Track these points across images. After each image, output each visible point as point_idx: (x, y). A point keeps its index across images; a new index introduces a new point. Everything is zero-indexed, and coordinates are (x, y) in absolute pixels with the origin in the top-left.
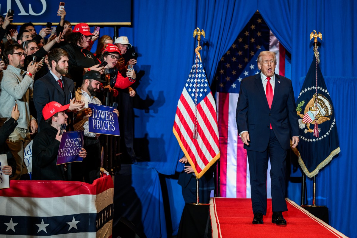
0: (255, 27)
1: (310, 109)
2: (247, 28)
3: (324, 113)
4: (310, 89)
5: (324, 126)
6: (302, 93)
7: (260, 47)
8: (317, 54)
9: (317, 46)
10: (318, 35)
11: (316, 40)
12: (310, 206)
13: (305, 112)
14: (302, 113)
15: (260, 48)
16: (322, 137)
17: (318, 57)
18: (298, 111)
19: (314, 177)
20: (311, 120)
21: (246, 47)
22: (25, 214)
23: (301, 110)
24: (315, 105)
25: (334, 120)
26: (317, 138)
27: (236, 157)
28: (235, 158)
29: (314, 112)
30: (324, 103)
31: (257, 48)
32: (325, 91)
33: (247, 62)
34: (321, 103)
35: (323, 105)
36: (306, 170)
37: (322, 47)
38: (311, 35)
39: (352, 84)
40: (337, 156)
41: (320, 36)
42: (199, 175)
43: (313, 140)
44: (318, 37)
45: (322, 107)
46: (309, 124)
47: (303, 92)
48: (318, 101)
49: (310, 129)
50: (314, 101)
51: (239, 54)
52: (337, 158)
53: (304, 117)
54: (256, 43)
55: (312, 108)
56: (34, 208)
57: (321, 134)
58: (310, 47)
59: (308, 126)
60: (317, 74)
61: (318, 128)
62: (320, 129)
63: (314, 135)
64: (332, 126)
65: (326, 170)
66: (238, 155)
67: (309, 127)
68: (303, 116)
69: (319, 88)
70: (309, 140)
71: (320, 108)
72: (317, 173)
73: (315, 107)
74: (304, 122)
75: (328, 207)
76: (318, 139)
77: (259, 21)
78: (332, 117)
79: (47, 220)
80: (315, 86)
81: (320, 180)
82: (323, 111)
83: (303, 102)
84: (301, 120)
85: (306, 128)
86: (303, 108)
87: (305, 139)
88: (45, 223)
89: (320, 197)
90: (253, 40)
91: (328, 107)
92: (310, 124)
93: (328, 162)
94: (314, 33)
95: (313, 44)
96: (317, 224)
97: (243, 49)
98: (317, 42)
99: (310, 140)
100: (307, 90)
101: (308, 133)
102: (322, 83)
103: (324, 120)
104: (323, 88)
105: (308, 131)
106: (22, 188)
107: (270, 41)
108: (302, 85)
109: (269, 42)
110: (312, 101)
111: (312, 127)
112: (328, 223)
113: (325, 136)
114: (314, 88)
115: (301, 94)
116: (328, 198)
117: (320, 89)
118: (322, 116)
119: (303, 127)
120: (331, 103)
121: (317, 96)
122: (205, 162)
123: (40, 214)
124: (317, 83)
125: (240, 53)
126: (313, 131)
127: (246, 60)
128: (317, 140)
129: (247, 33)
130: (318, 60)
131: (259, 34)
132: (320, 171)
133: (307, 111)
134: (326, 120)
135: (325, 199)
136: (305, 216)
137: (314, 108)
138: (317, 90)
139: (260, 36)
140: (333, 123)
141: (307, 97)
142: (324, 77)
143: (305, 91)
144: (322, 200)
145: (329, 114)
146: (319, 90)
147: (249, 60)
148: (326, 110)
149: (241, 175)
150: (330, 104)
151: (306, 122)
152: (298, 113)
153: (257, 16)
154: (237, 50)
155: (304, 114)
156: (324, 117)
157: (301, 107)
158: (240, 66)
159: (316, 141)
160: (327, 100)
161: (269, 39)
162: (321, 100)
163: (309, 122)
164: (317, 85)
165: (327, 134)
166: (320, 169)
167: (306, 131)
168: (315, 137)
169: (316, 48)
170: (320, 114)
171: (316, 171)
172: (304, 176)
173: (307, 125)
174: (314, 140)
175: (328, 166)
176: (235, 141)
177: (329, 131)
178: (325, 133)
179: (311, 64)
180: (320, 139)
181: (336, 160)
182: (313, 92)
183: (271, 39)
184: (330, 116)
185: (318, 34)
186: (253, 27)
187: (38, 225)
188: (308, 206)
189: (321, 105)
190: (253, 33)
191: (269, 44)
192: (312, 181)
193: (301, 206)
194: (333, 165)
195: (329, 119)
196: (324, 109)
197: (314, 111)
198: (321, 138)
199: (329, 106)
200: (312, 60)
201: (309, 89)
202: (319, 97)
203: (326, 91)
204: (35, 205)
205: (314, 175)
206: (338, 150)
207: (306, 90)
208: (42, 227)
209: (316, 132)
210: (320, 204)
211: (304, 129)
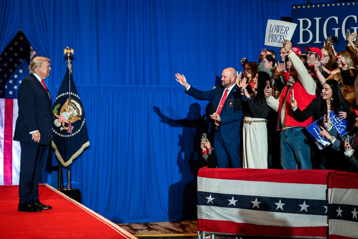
0: (18, 43)
1: (65, 111)
2: (11, 44)
3: (76, 113)
4: (64, 94)
5: (76, 125)
6: (58, 98)
7: (22, 60)
8: (70, 66)
9: (70, 59)
10: (70, 51)
11: (69, 55)
12: (66, 189)
13: (60, 113)
14: (58, 114)
15: (22, 61)
16: (75, 133)
17: (71, 68)
18: (55, 112)
19: (68, 166)
20: (65, 120)
21: (11, 60)
23: (57, 112)
24: (68, 107)
25: (84, 120)
26: (70, 134)
27: (3, 151)
28: (2, 153)
29: (68, 113)
30: (76, 105)
31: (20, 61)
32: (76, 96)
33: (11, 72)
34: (74, 106)
35: (75, 107)
36: (62, 160)
37: (73, 60)
38: (65, 51)
39: (98, 90)
40: (86, 148)
41: (72, 51)
43: (67, 136)
44: (71, 52)
45: (75, 109)
46: (64, 123)
47: (59, 97)
48: (71, 104)
49: (65, 126)
50: (68, 104)
51: (4, 66)
52: (87, 150)
53: (60, 117)
54: (19, 57)
55: (67, 110)
57: (74, 131)
58: (64, 60)
59: (63, 125)
60: (70, 82)
61: (72, 126)
62: (73, 127)
63: (68, 132)
64: (83, 124)
65: (78, 160)
66: (5, 150)
67: (64, 126)
68: (59, 117)
69: (71, 93)
70: (64, 136)
71: (73, 110)
72: (71, 162)
73: (68, 109)
74: (60, 121)
75: (80, 189)
76: (72, 135)
77: (21, 38)
78: (83, 117)
80: (68, 92)
81: (73, 168)
82: (75, 112)
83: (59, 105)
84: (58, 120)
85: (62, 126)
86: (59, 110)
87: (61, 135)
89: (73, 182)
90: (16, 54)
91: (79, 109)
92: (65, 123)
93: (80, 153)
94: (67, 49)
95: (66, 58)
97: (8, 62)
98: (69, 57)
99: (65, 136)
100: (62, 95)
101: (64, 130)
102: (74, 90)
103: (76, 120)
104: (75, 94)
105: (63, 128)
107: (31, 55)
108: (58, 91)
109: (30, 56)
111: (66, 125)
112: (80, 202)
113: (77, 132)
114: (67, 93)
115: (57, 98)
116: (80, 182)
117: (72, 94)
118: (75, 116)
119: (59, 125)
120: (81, 106)
121: (70, 100)
124: (70, 90)
125: (6, 65)
126: (67, 128)
127: (11, 71)
128: (71, 135)
129: (11, 49)
130: (71, 71)
131: (21, 49)
132: (73, 160)
133: (62, 112)
134: (78, 120)
135: (77, 183)
136: (62, 197)
137: (68, 110)
138: (70, 95)
139: (22, 51)
140: (84, 122)
141: (62, 101)
142: (76, 84)
143: (60, 96)
144: (75, 185)
145: (80, 115)
146: (72, 95)
147: (13, 71)
148: (77, 111)
149: (8, 166)
150: (81, 107)
151: (61, 122)
152: (55, 114)
153: (20, 34)
154: (3, 62)
155: (60, 115)
156: (76, 117)
157: (57, 109)
158: (6, 76)
159: (70, 137)
160: (78, 103)
161: (30, 54)
162: (73, 103)
163: (64, 122)
164: (70, 91)
165: (79, 130)
166: (73, 159)
167: (62, 129)
168: (69, 134)
169: (69, 61)
170: (73, 114)
171: (70, 161)
172: (60, 166)
173: (62, 124)
174: (68, 136)
175: (80, 157)
176: (2, 138)
177: (80, 129)
178: (77, 130)
179: (65, 74)
180: (73, 135)
181: (86, 152)
182: (67, 97)
183: (31, 54)
184: (81, 116)
185: (70, 49)
186: (16, 43)
188: (64, 189)
189: (74, 107)
190: (16, 49)
191: (30, 57)
192: (67, 170)
193: (58, 190)
194: (84, 156)
195: (80, 119)
196: (76, 110)
197: (68, 112)
198: (74, 134)
199: (80, 108)
200: (66, 71)
201: (63, 94)
202: (72, 101)
203: (77, 96)
205: (69, 164)
206: (87, 144)
207: (61, 95)
209: (70, 129)
210: (73, 188)
211: (60, 127)
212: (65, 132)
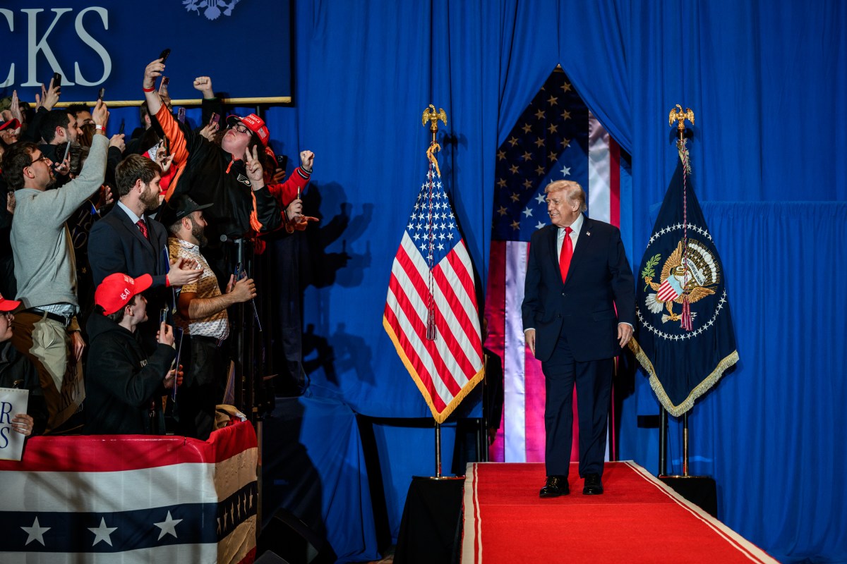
0: (556, 101)
1: (673, 271)
2: (539, 102)
3: (703, 278)
4: (671, 229)
5: (704, 308)
6: (655, 238)
7: (569, 143)
8: (684, 155)
9: (684, 138)
10: (685, 115)
11: (681, 126)
12: (677, 476)
13: (662, 278)
14: (657, 279)
15: (569, 146)
16: (700, 331)
17: (687, 160)
18: (647, 275)
19: (684, 414)
20: (674, 295)
21: (540, 142)
22: (65, 508)
23: (653, 275)
24: (682, 262)
25: (725, 295)
26: (688, 332)
27: (523, 376)
28: (522, 380)
29: (681, 278)
30: (701, 257)
31: (563, 145)
32: (702, 232)
33: (542, 174)
34: (696, 258)
35: (700, 262)
36: (665, 400)
37: (695, 138)
38: (671, 115)
39: (761, 217)
40: (732, 370)
41: (690, 116)
42: (440, 417)
43: (679, 337)
44: (686, 119)
45: (699, 267)
46: (671, 304)
47: (657, 235)
48: (688, 253)
49: (673, 313)
50: (680, 255)
51: (524, 158)
52: (732, 374)
53: (660, 289)
54: (560, 135)
55: (677, 269)
56: (84, 494)
57: (697, 324)
58: (671, 140)
59: (670, 308)
60: (685, 197)
61: (691, 311)
62: (694, 314)
63: (681, 326)
64: (720, 306)
65: (709, 400)
66: (527, 373)
67: (670, 311)
68: (657, 287)
69: (690, 226)
70: (671, 337)
71: (694, 269)
72: (691, 405)
73: (682, 267)
74: (660, 299)
75: (716, 477)
76: (692, 334)
77: (566, 87)
78: (720, 286)
79: (114, 518)
80: (682, 223)
81: (699, 420)
82: (700, 275)
83: (658, 257)
84: (655, 295)
85: (665, 311)
86: (658, 269)
87: (663, 334)
88: (108, 526)
89: (698, 458)
90: (553, 128)
91: (710, 266)
92: (674, 302)
93: (713, 383)
94: (678, 111)
95: (675, 133)
96: (688, 515)
97: (533, 148)
98: (683, 130)
99: (674, 337)
100: (666, 231)
101: (670, 321)
102: (697, 217)
103: (703, 294)
104: (698, 227)
105: (670, 317)
106: (58, 452)
107: (590, 129)
108: (654, 221)
109: (587, 131)
110: (676, 253)
111: (677, 308)
112: (714, 515)
113: (705, 327)
114: (679, 226)
115: (652, 240)
116: (715, 458)
117: (692, 228)
118: (699, 286)
119: (658, 309)
120: (716, 258)
121: (687, 243)
122: (453, 387)
123: (98, 507)
124: (685, 216)
125: (527, 156)
126: (679, 317)
127: (540, 170)
128: (689, 336)
129: (540, 115)
130: (687, 167)
131: (566, 115)
132: (697, 401)
133: (666, 276)
134: (707, 294)
135: (709, 460)
136: (665, 498)
137: (680, 269)
138: (685, 231)
139: (567, 119)
140: (723, 300)
142: (700, 202)
143: (660, 234)
144: (703, 463)
145: (714, 281)
146: (690, 231)
147: (547, 171)
148: (706, 273)
149: (535, 415)
150: (714, 261)
151: (664, 300)
152: (648, 281)
153: (559, 76)
154: (520, 149)
155: (660, 283)
156: (702, 289)
157: (654, 267)
158: (528, 184)
159: (686, 339)
160: (707, 251)
161: (588, 125)
162: (694, 252)
163: (672, 300)
164: (685, 221)
165: (711, 323)
166: (696, 398)
167: (665, 319)
168: (684, 332)
169: (683, 142)
170: (694, 281)
171: (689, 403)
172: (663, 414)
173: (667, 306)
174: (683, 337)
175: (715, 392)
176: (520, 342)
177: (714, 318)
178: (706, 322)
179: (672, 174)
180: (695, 334)
181: (730, 379)
183: (591, 126)
184: (714, 285)
185: (685, 111)
186: (553, 100)
187: (94, 530)
188: (674, 476)
189: (696, 263)
190: (553, 115)
191: (588, 135)
192: (681, 424)
193: (658, 477)
194: (726, 390)
195: (713, 292)
196: (701, 270)
197: (681, 275)
198: (697, 331)
199: (714, 265)
200: (675, 167)
201: (668, 229)
202: (691, 245)
203: (705, 233)
204: (86, 487)
205: (685, 411)
206: (733, 358)
207: (663, 232)
208: (103, 533)
209: (685, 319)
210: (698, 472)
211: (661, 314)
212: (673, 327)
